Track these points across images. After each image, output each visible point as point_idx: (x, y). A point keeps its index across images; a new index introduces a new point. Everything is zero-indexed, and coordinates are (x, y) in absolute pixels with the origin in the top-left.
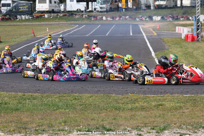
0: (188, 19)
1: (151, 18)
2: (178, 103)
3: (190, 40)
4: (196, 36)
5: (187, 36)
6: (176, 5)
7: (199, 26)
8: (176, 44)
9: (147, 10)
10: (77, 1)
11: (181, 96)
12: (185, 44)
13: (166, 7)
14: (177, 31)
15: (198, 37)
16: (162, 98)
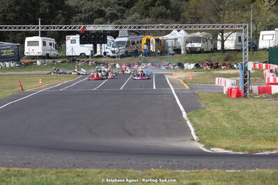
0: (232, 67)
1: (181, 66)
2: (218, 181)
3: (234, 96)
4: (243, 90)
5: (230, 91)
6: (216, 49)
7: (246, 77)
8: (216, 100)
9: (176, 55)
10: (81, 43)
11: (222, 172)
12: (227, 100)
13: (201, 51)
14: (217, 84)
15: (245, 91)
16: (196, 175)
